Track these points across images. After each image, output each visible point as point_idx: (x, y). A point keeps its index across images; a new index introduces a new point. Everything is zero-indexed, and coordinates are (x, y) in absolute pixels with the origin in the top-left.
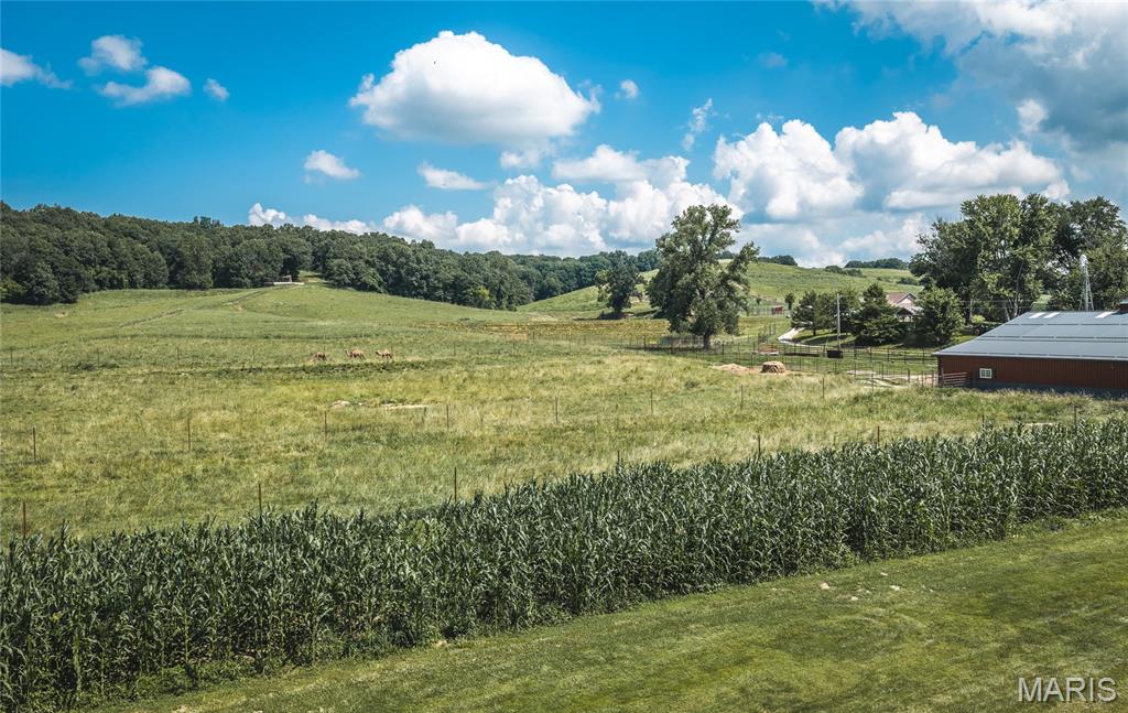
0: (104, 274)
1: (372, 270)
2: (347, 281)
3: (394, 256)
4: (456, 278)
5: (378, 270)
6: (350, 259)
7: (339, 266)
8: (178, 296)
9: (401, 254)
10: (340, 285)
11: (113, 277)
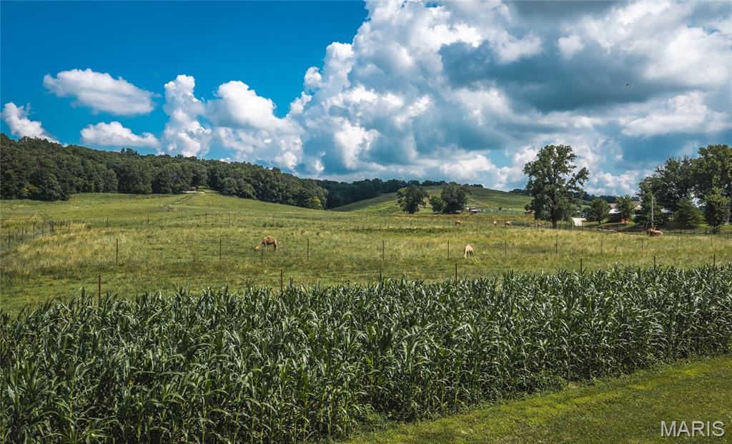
0: (80, 183)
1: (249, 185)
2: (234, 192)
3: (263, 177)
4: (301, 191)
5: (252, 185)
6: (235, 177)
7: (229, 181)
8: (130, 198)
9: (267, 175)
10: (230, 194)
11: (85, 185)
